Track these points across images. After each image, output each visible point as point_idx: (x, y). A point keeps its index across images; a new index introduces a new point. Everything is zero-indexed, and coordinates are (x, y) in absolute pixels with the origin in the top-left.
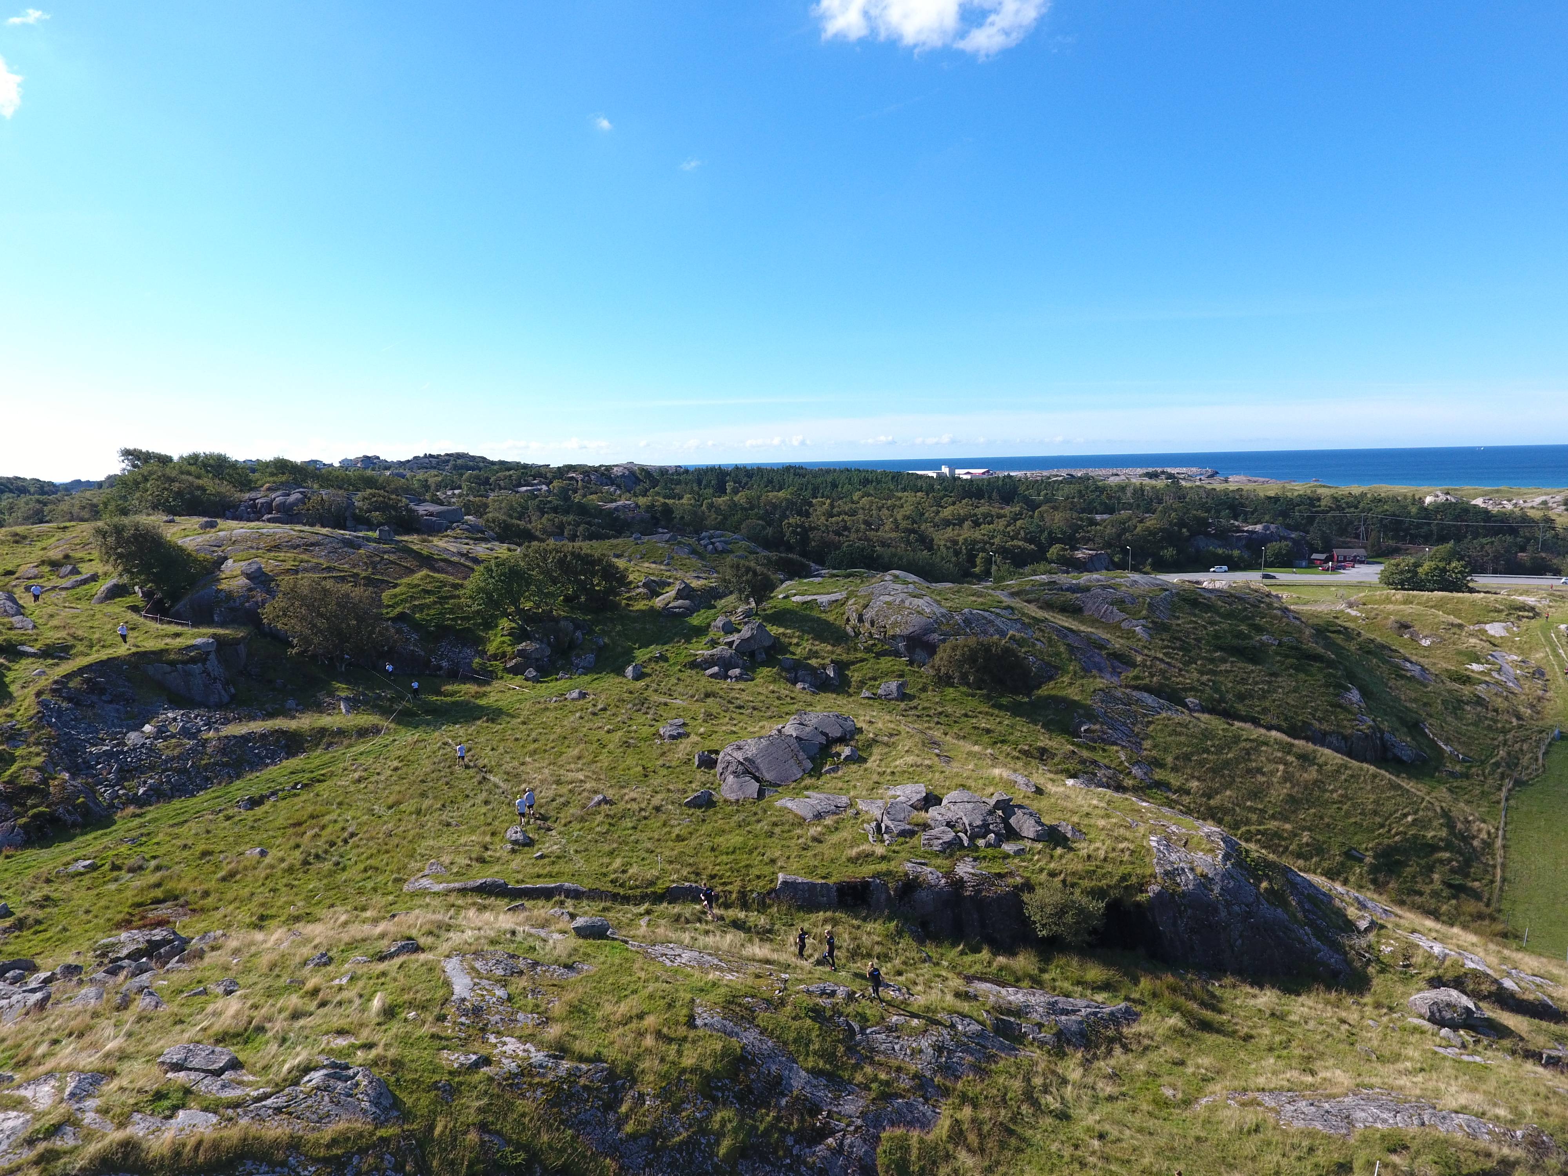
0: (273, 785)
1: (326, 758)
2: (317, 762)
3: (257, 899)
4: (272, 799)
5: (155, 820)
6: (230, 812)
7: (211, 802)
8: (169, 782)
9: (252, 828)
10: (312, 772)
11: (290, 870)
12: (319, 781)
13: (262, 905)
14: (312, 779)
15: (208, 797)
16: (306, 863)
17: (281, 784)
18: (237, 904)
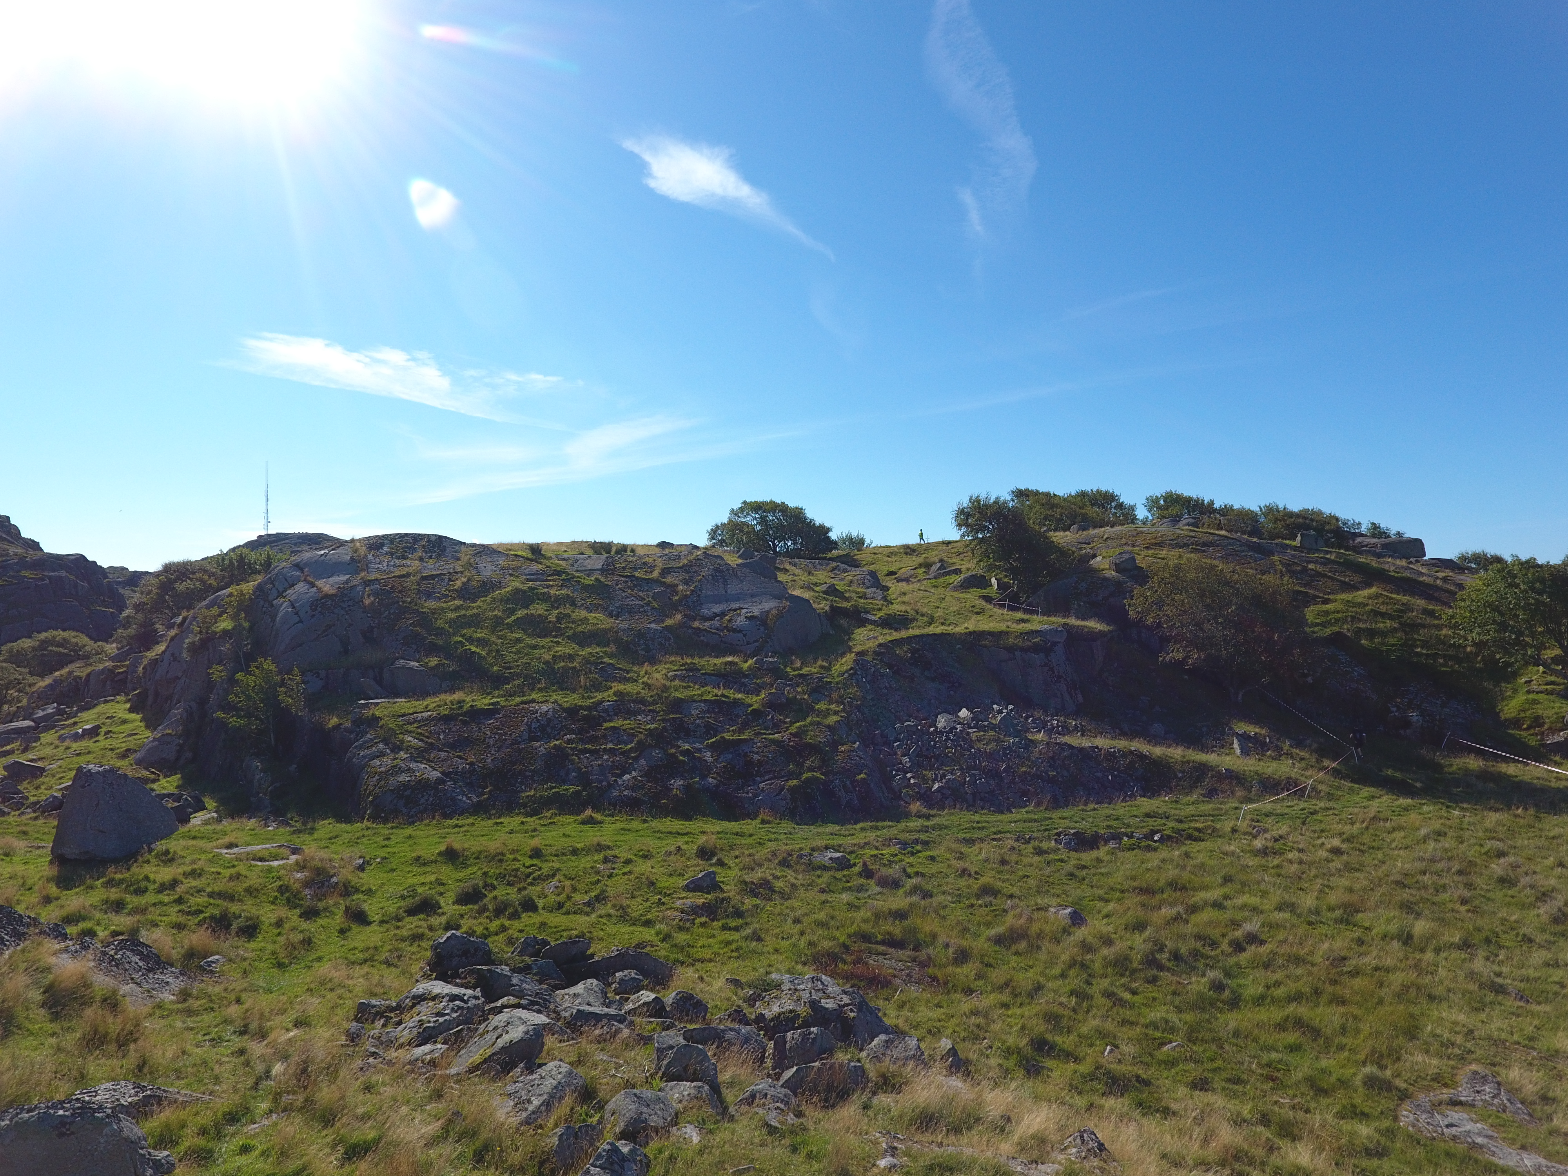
0: (1115, 824)
1: (1206, 808)
2: (1191, 810)
3: (1042, 1003)
4: (1112, 844)
5: (941, 827)
6: (1045, 845)
7: (1020, 826)
8: (973, 783)
9: (1071, 875)
10: (1181, 822)
11: (1121, 964)
12: (1190, 837)
13: (1052, 1018)
14: (1179, 832)
15: (1019, 816)
16: (1151, 962)
17: (1128, 826)
18: (1005, 997)
